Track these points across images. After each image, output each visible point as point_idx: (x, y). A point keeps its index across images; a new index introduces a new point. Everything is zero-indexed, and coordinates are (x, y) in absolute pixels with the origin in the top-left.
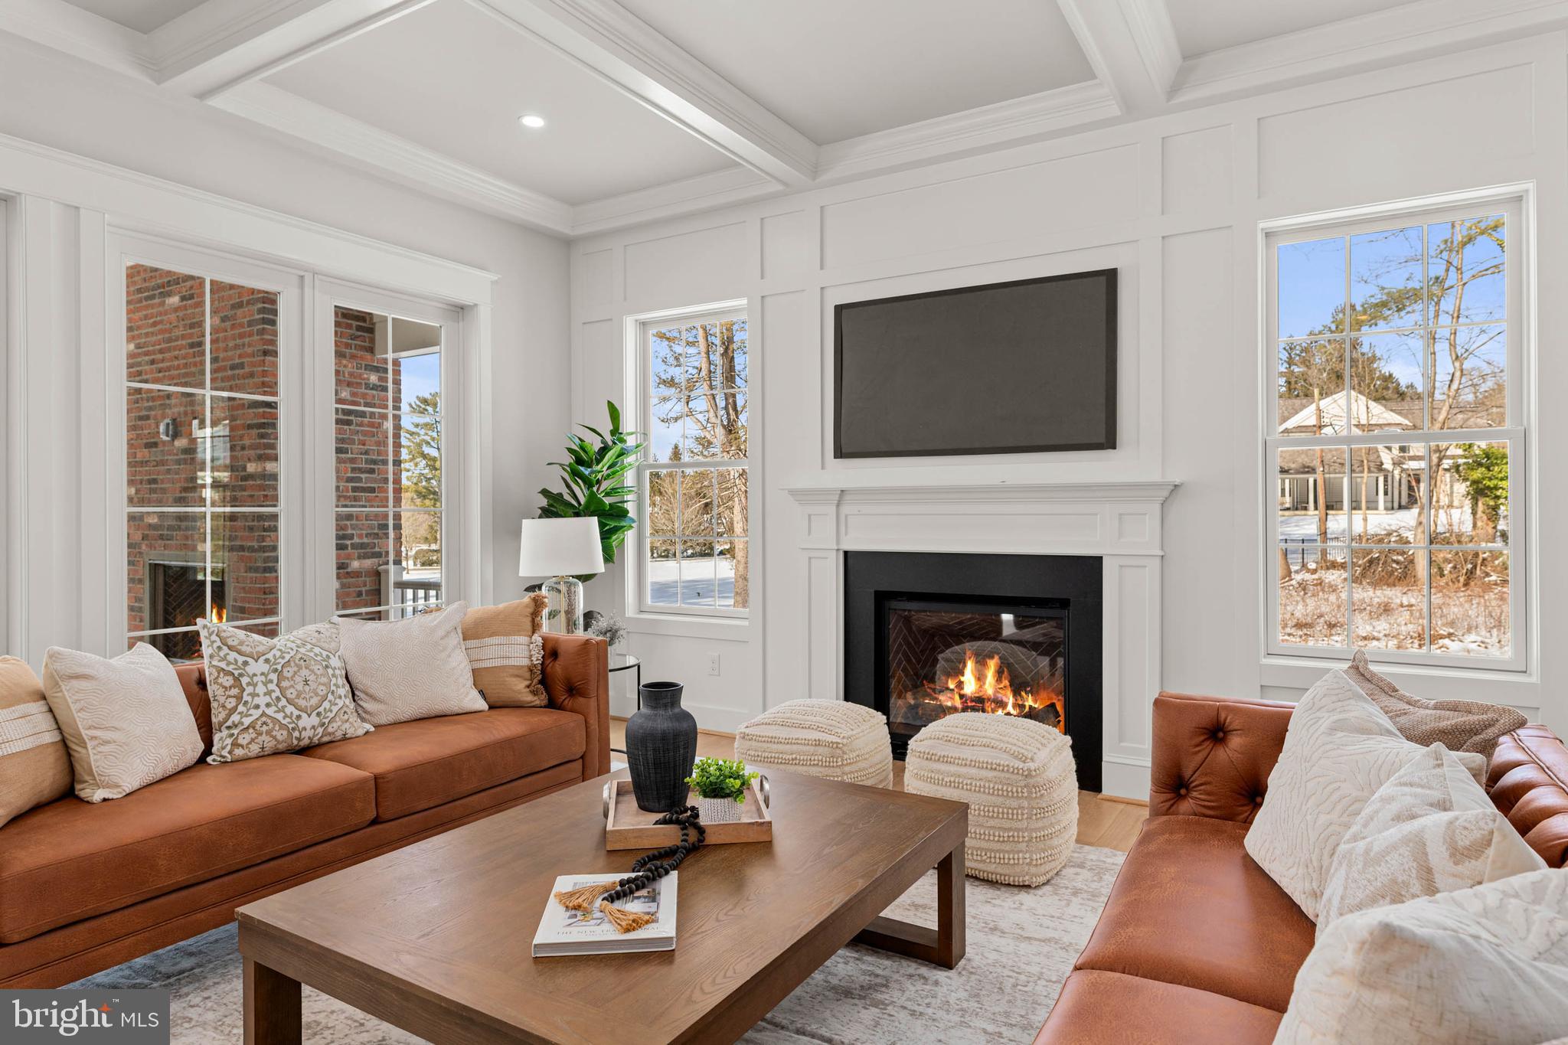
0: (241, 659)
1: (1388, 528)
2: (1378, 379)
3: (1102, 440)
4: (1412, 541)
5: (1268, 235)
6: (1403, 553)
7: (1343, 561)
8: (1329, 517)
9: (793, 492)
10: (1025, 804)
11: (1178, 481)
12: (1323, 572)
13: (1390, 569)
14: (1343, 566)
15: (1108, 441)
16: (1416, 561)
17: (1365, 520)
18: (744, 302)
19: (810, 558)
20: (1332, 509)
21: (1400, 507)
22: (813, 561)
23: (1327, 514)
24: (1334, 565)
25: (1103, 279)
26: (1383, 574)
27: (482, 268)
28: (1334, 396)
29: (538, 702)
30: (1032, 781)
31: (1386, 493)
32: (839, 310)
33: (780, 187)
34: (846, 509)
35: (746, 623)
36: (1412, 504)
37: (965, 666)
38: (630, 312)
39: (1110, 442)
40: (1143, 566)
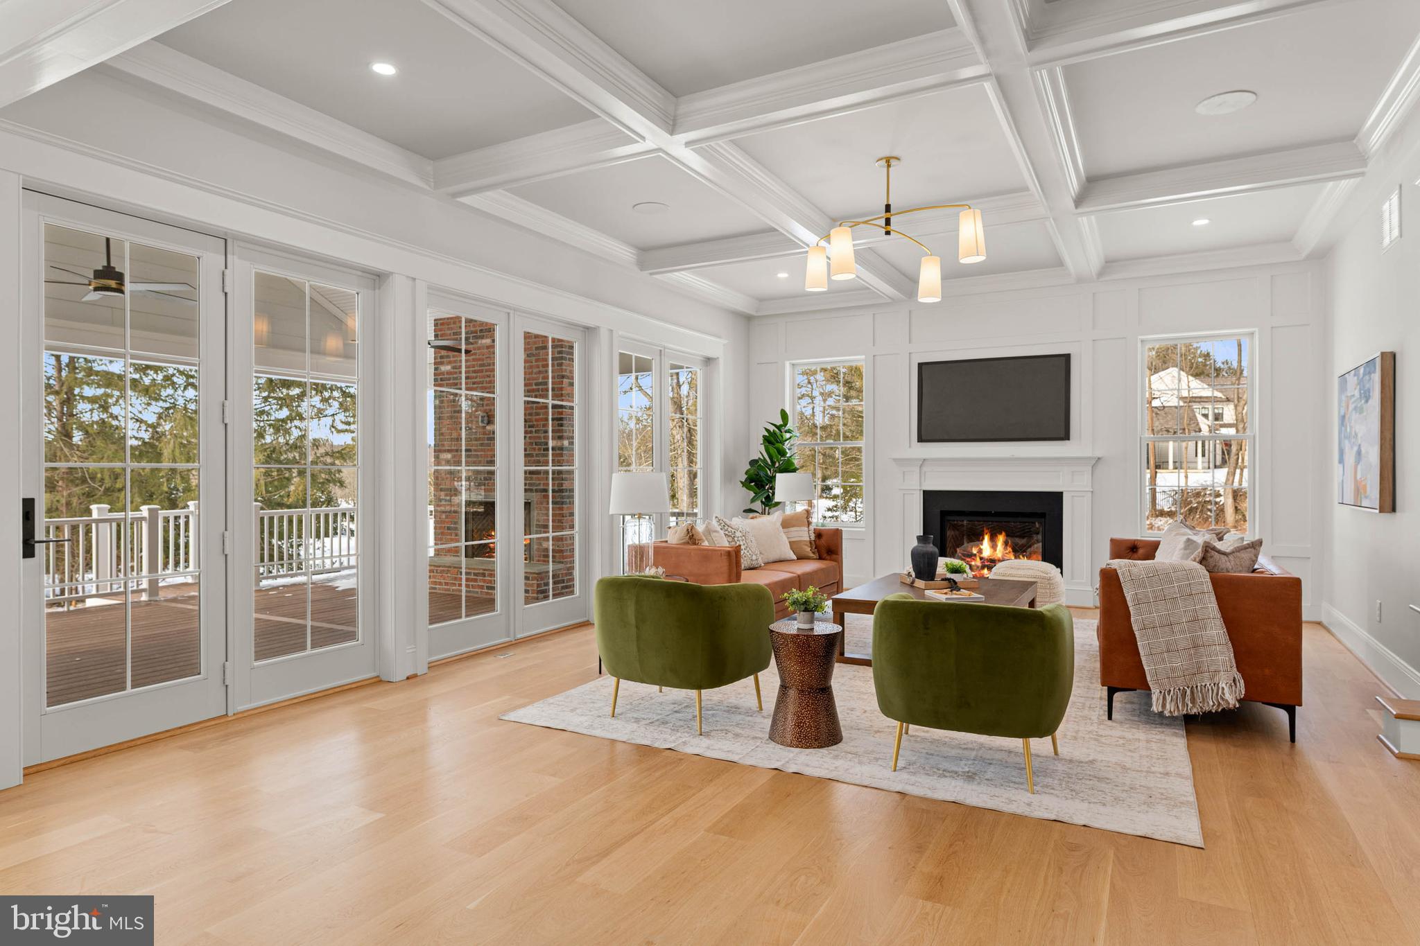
0: (733, 531)
1: (1204, 483)
2: (1200, 357)
3: (1062, 436)
4: (1222, 493)
5: (1142, 341)
6: (1216, 503)
7: (1169, 510)
8: (1158, 475)
9: (895, 460)
10: (1048, 591)
11: (1100, 456)
12: (1154, 519)
13: (1205, 516)
14: (1171, 514)
15: (1065, 436)
16: (1225, 510)
17: (1186, 477)
18: (863, 357)
19: (904, 494)
20: (1160, 468)
21: (1216, 467)
22: (906, 496)
23: (1156, 472)
24: (1162, 513)
25: (1064, 358)
26: (1200, 520)
27: (719, 337)
28: (1160, 374)
29: (815, 557)
30: (1051, 582)
31: (1203, 455)
32: (921, 365)
33: (890, 301)
34: (924, 469)
35: (864, 530)
36: (1224, 465)
37: (983, 539)
38: (788, 360)
39: (1066, 437)
40: (1083, 496)
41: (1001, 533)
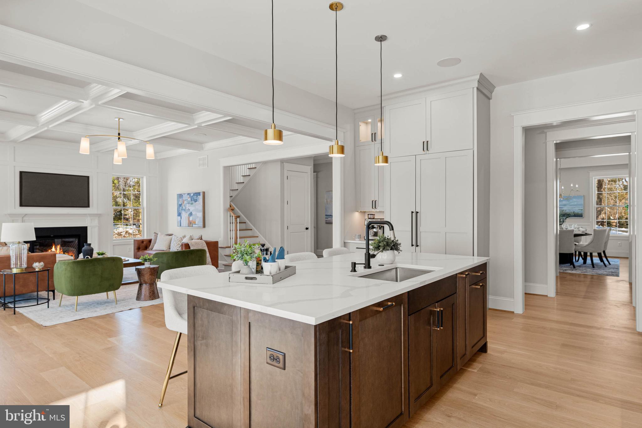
9: (9, 215)
11: (100, 213)
25: (87, 178)
32: (21, 172)
39: (88, 206)
40: (95, 228)
41: (58, 245)
